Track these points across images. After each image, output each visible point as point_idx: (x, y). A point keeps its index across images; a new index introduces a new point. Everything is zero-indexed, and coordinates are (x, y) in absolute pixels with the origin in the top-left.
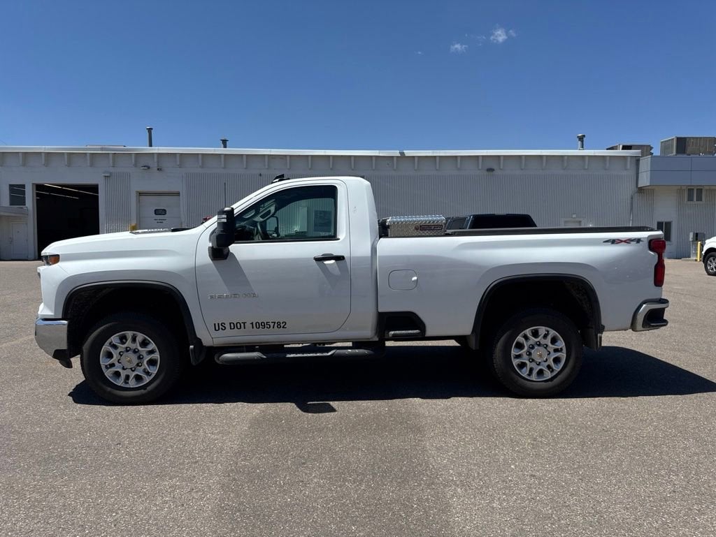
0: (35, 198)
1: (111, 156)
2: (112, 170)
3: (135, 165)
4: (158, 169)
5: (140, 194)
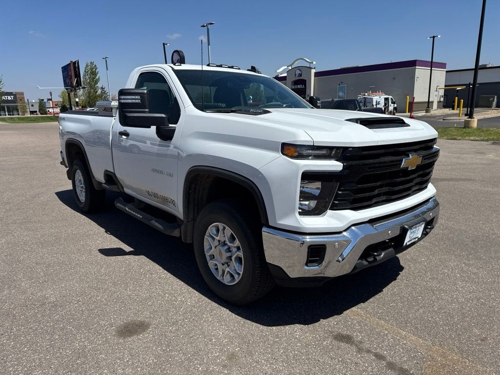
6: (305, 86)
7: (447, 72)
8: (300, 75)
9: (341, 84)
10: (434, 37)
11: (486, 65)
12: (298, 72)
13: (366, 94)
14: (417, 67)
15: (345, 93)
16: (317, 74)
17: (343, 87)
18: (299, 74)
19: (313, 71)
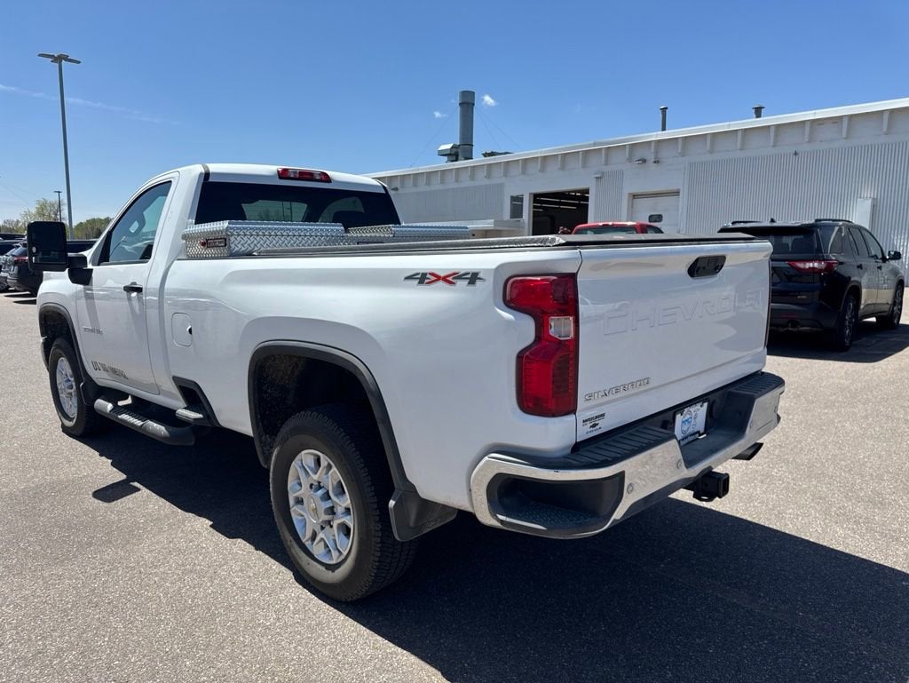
0: (532, 209)
1: (603, 151)
2: (606, 169)
3: (630, 160)
4: (655, 162)
5: (635, 196)
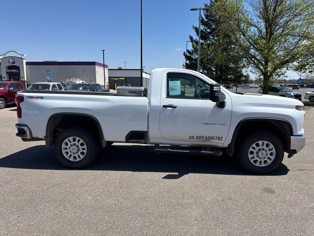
6: (19, 70)
7: (108, 69)
8: (14, 63)
9: (48, 71)
10: (103, 51)
11: (121, 68)
12: (11, 60)
13: (71, 79)
14: (96, 66)
15: (51, 78)
16: (27, 64)
17: (49, 74)
18: (12, 62)
19: (25, 61)
